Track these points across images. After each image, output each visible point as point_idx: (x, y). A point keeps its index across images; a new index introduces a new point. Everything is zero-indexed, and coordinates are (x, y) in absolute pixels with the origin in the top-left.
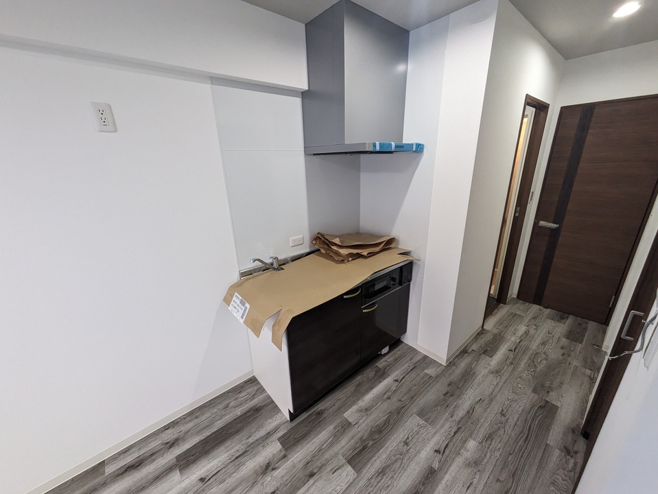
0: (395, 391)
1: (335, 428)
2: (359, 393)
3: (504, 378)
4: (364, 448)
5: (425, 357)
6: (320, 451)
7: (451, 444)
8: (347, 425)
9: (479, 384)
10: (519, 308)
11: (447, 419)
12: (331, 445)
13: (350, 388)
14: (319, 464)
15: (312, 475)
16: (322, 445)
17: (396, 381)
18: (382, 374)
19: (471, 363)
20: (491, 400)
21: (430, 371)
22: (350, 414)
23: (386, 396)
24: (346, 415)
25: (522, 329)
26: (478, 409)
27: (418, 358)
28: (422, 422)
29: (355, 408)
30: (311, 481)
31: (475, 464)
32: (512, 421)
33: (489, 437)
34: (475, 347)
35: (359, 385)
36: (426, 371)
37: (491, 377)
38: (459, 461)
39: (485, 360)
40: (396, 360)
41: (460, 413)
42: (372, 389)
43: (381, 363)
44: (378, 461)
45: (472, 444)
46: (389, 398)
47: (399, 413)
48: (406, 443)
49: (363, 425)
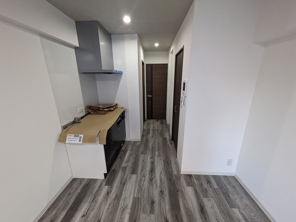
0: (132, 153)
1: (122, 170)
2: (122, 159)
3: (155, 137)
4: (134, 169)
5: (134, 141)
6: (122, 178)
7: (153, 155)
8: (125, 168)
9: (151, 141)
10: (149, 121)
11: (149, 151)
12: (124, 175)
13: (118, 159)
14: (124, 180)
15: (124, 184)
16: (122, 176)
17: (131, 150)
18: (125, 151)
19: (146, 138)
20: (155, 143)
21: (138, 144)
22: (124, 165)
23: (131, 155)
24: (123, 165)
25: (152, 126)
26: (154, 146)
27: (132, 143)
28: (144, 155)
29: (124, 163)
30: (126, 185)
31: (159, 155)
32: (161, 144)
33: (159, 149)
34: (145, 134)
35: (120, 157)
36: (137, 144)
37: (152, 138)
38: (156, 157)
39: (148, 136)
40: (127, 146)
41: (151, 149)
42: (125, 156)
43: (123, 149)
44: (140, 169)
45: (156, 153)
46: (132, 155)
47: (137, 156)
48: (143, 161)
49: (130, 164)
